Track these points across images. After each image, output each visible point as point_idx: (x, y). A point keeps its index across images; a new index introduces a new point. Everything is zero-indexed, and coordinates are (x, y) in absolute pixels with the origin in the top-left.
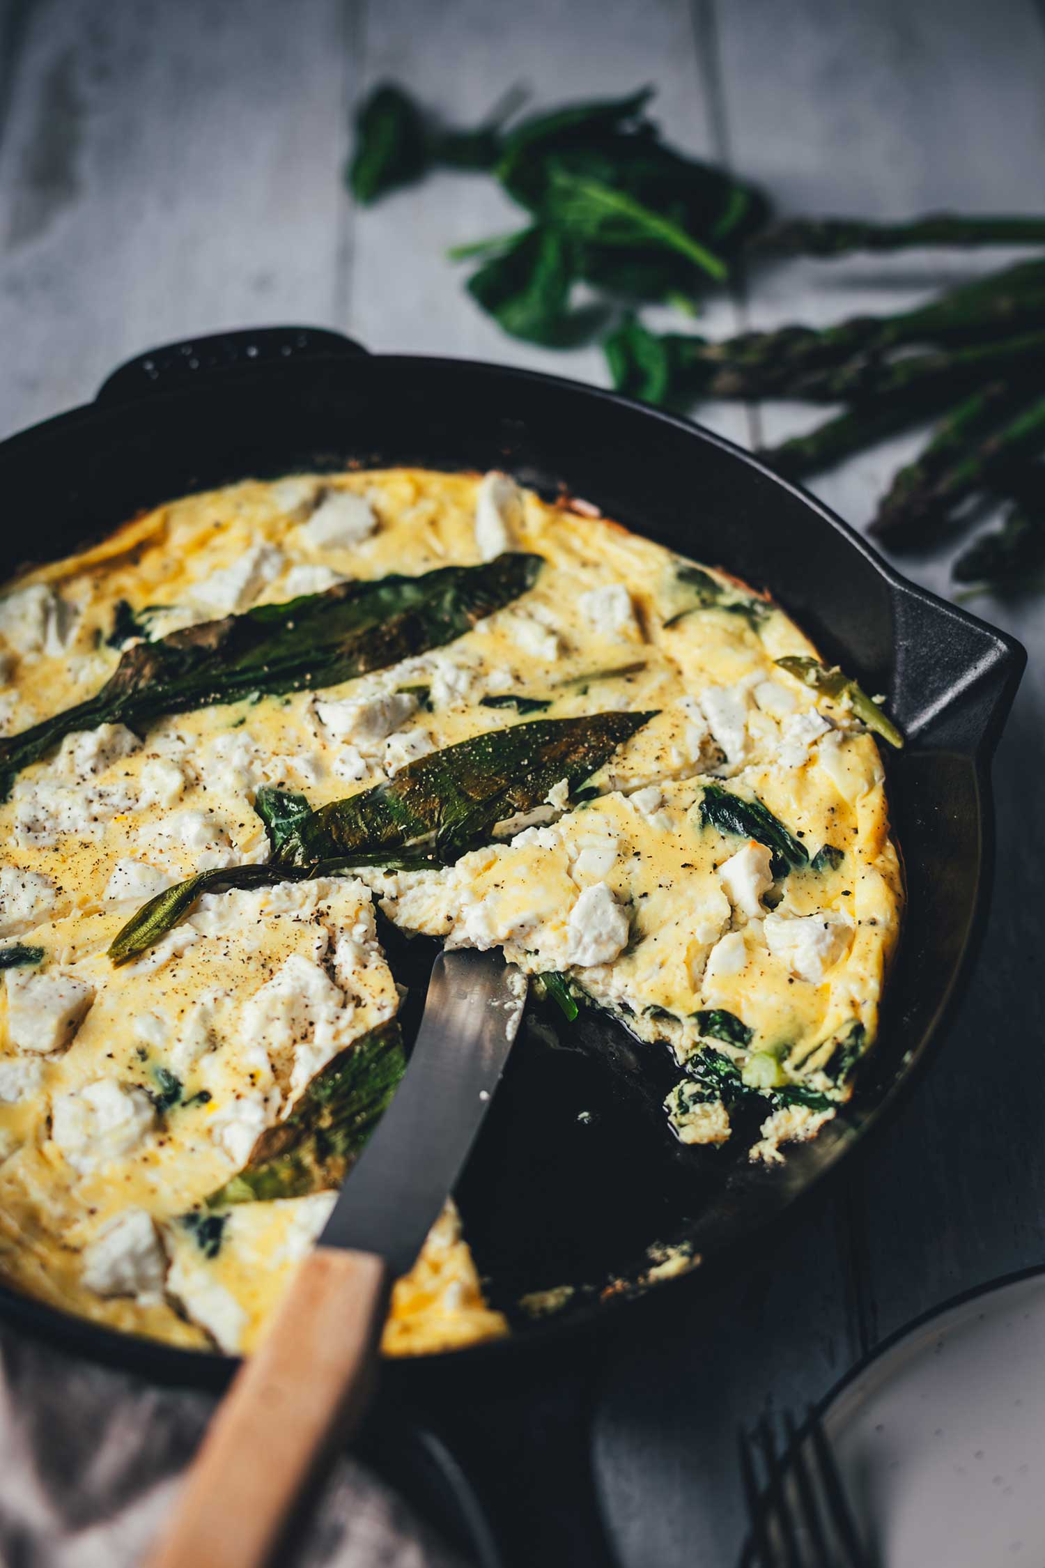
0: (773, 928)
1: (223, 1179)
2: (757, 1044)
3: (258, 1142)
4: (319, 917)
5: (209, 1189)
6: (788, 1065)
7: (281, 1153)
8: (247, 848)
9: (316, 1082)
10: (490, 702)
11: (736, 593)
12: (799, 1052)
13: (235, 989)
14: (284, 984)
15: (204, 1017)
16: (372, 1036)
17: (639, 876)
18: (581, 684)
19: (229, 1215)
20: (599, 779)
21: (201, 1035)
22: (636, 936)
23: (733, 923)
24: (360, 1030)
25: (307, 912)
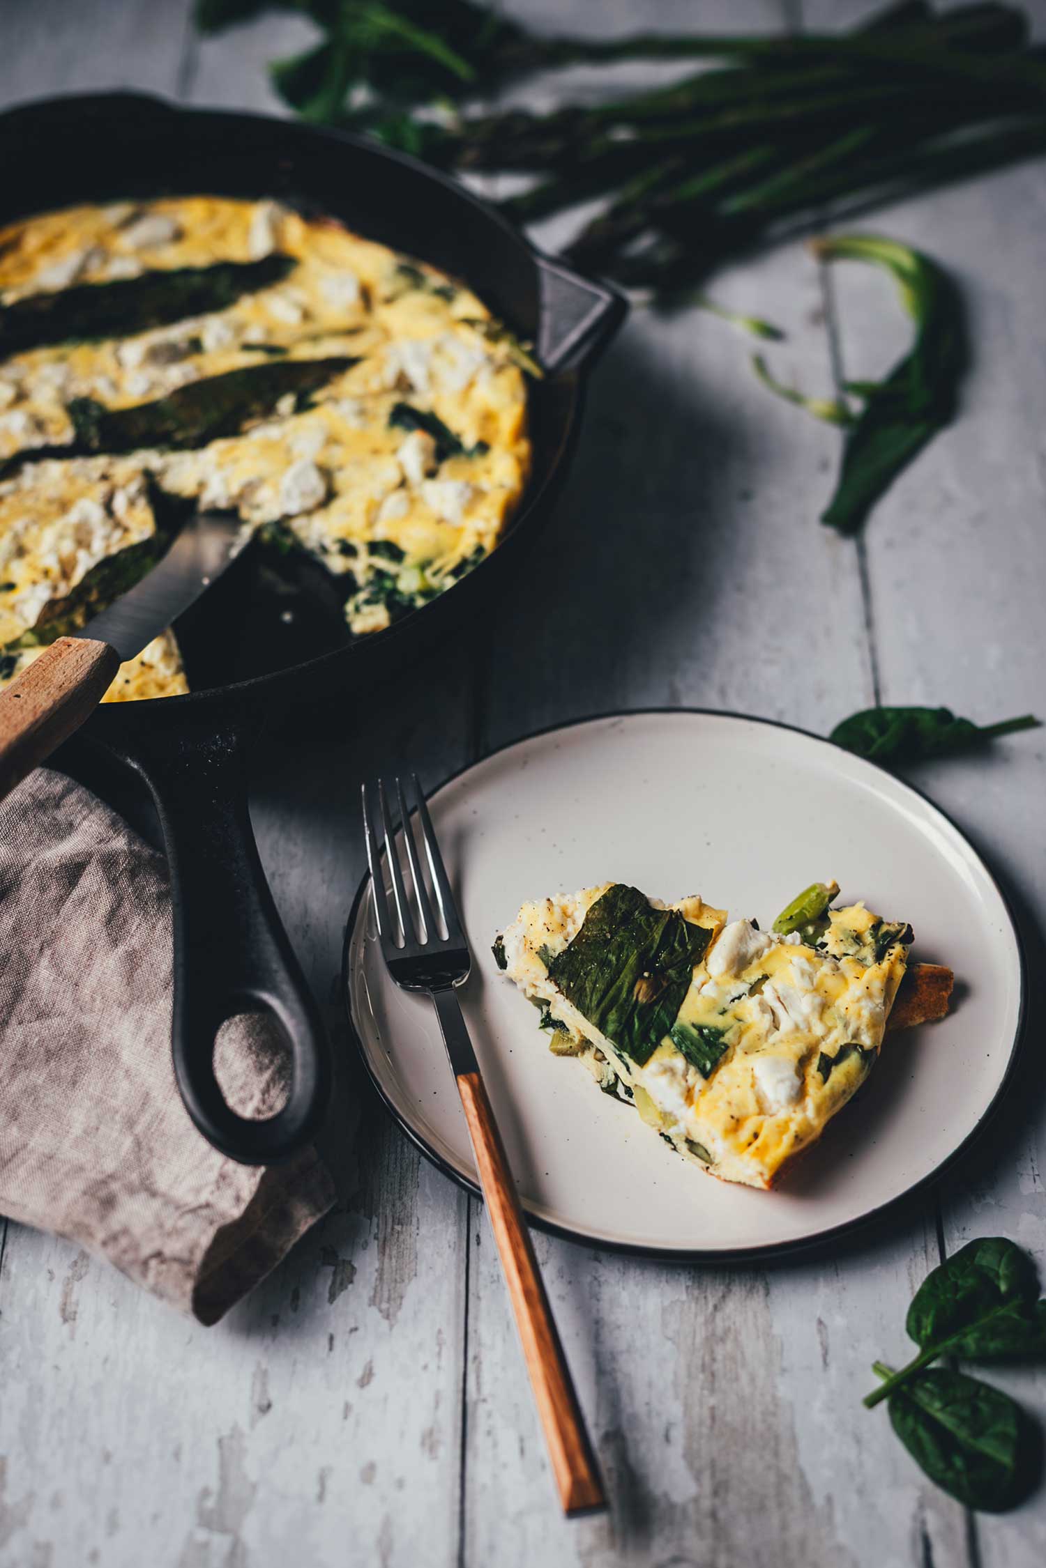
0: (430, 488)
1: (18, 633)
2: (409, 561)
3: (45, 607)
4: (104, 477)
5: (9, 638)
6: (428, 572)
7: (61, 615)
8: (59, 433)
9: (89, 574)
10: (248, 347)
11: (436, 279)
12: (436, 565)
13: (42, 519)
14: (73, 517)
15: (16, 537)
16: (133, 549)
17: (336, 456)
18: (315, 338)
19: (20, 655)
20: (318, 396)
21: (13, 548)
22: (331, 495)
23: (403, 483)
24: (124, 545)
25: (96, 475)
